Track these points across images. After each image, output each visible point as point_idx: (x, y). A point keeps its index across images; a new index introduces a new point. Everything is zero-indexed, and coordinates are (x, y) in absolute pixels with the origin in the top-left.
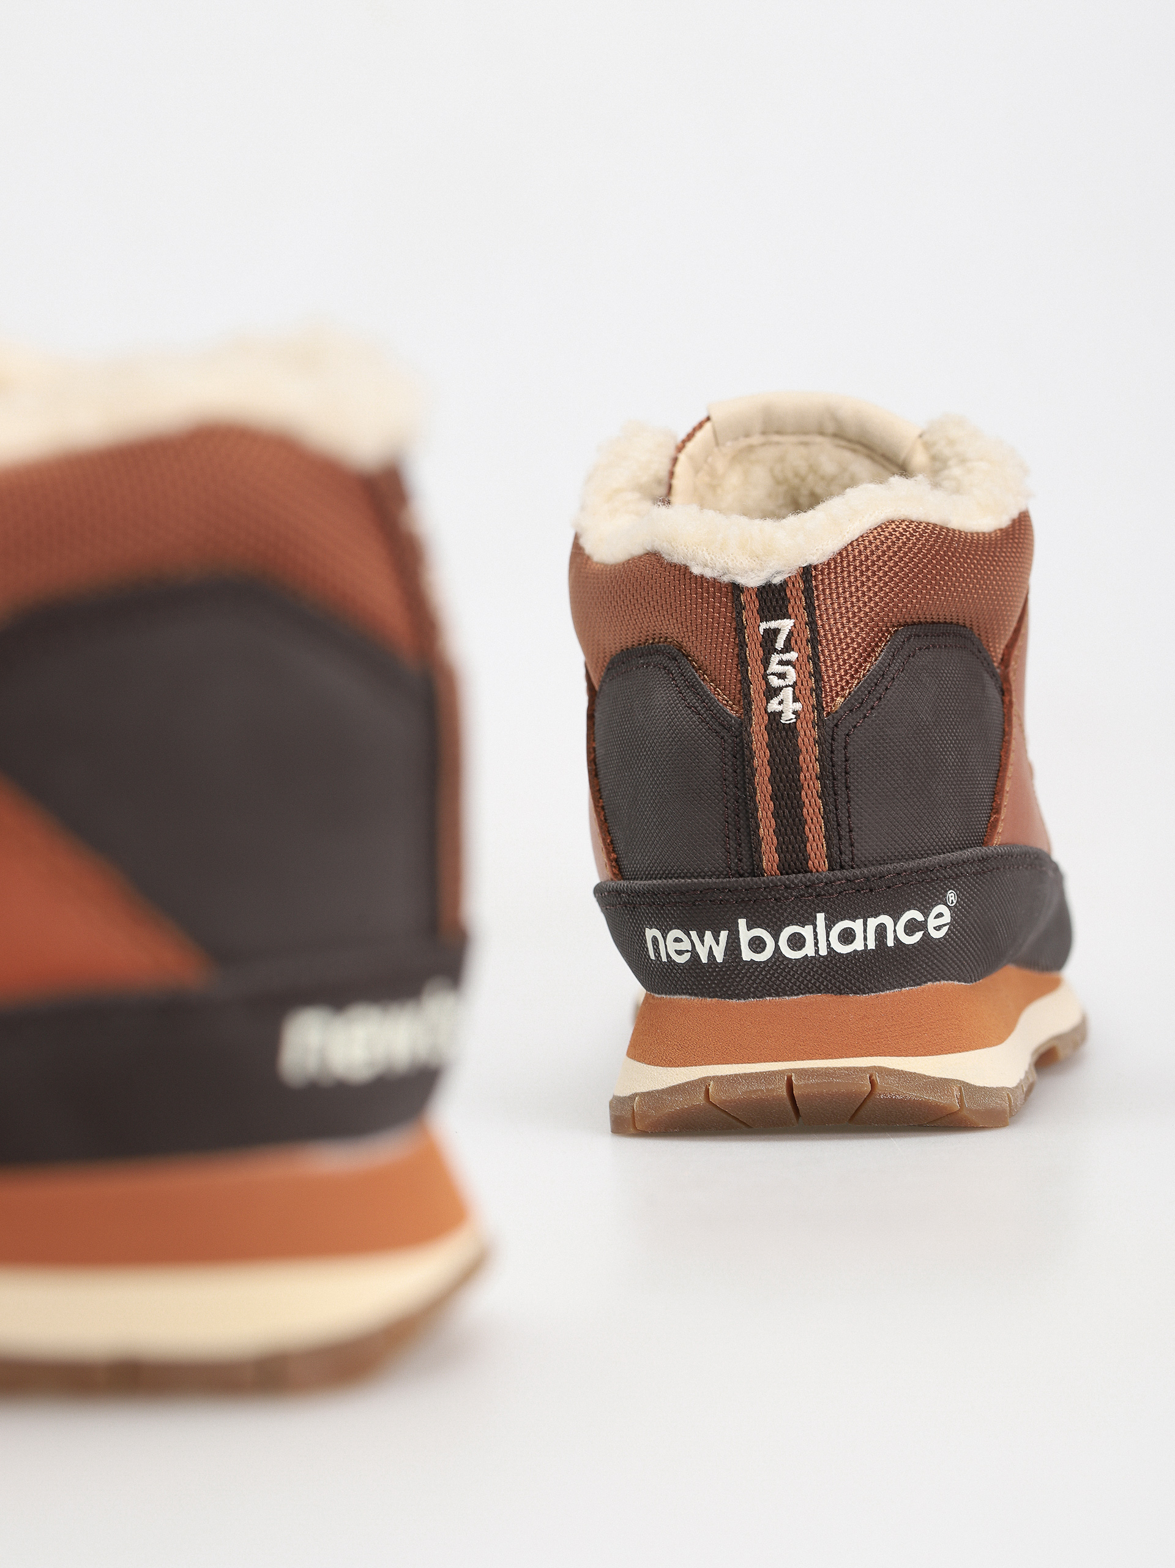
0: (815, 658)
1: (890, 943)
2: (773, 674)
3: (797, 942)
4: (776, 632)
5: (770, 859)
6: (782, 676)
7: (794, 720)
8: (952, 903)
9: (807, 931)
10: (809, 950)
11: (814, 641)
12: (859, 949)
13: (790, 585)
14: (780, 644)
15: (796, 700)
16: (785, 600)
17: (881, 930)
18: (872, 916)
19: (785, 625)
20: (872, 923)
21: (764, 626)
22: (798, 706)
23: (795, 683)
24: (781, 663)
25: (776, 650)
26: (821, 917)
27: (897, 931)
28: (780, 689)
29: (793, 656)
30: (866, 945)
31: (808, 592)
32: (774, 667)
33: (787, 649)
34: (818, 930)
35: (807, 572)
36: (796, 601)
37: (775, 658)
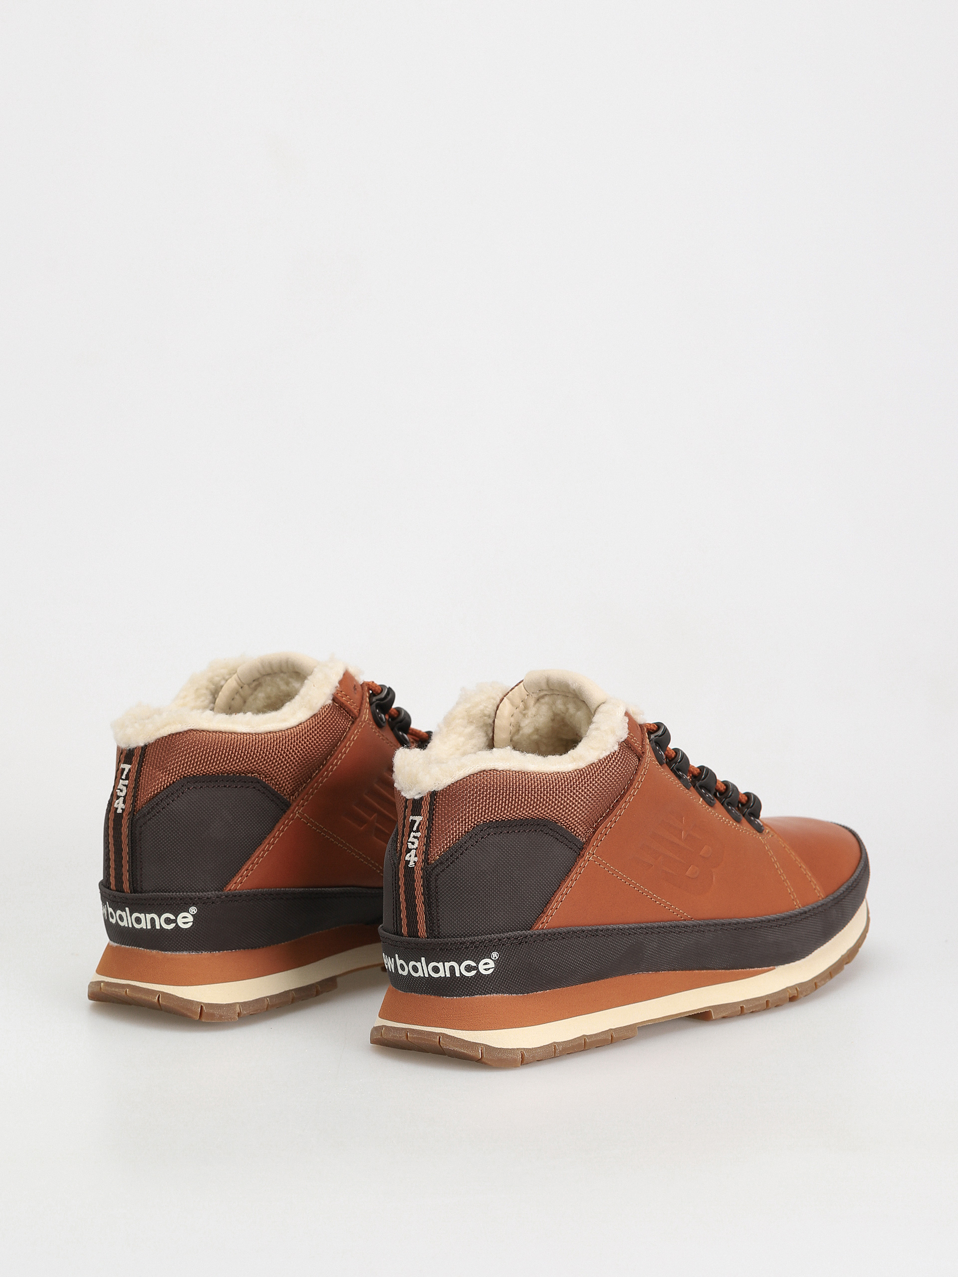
0: (428, 837)
1: (458, 974)
2: (410, 842)
3: (415, 969)
4: (415, 821)
5: (404, 930)
6: (413, 843)
7: (414, 866)
8: (495, 958)
9: (418, 965)
10: (420, 974)
11: (429, 828)
12: (442, 976)
13: (425, 798)
14: (415, 829)
15: (416, 856)
16: (421, 807)
17: (452, 969)
18: (447, 962)
19: (418, 819)
20: (447, 965)
21: (411, 818)
22: (416, 859)
23: (417, 848)
24: (414, 837)
25: (413, 831)
26: (423, 959)
27: (460, 969)
28: (411, 850)
29: (418, 834)
30: (446, 975)
31: (431, 804)
32: (411, 839)
33: (417, 831)
34: (423, 965)
35: (433, 794)
36: (425, 808)
37: (412, 834)
